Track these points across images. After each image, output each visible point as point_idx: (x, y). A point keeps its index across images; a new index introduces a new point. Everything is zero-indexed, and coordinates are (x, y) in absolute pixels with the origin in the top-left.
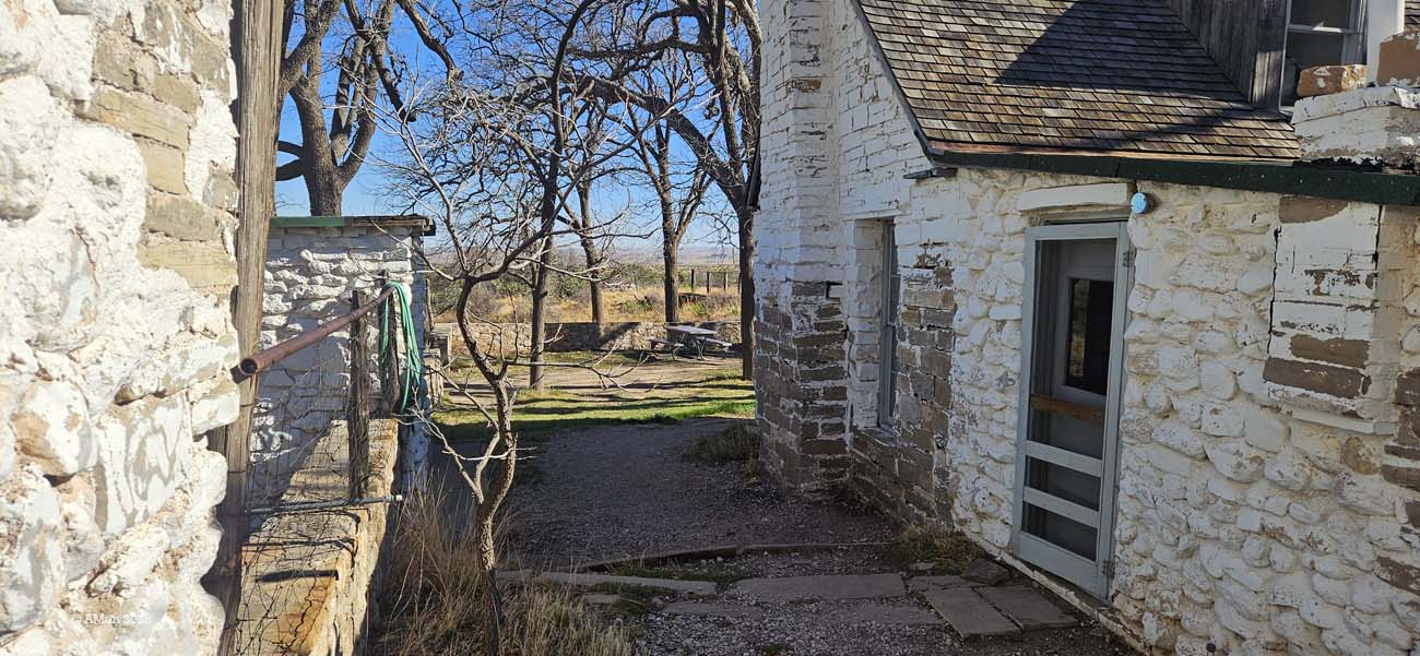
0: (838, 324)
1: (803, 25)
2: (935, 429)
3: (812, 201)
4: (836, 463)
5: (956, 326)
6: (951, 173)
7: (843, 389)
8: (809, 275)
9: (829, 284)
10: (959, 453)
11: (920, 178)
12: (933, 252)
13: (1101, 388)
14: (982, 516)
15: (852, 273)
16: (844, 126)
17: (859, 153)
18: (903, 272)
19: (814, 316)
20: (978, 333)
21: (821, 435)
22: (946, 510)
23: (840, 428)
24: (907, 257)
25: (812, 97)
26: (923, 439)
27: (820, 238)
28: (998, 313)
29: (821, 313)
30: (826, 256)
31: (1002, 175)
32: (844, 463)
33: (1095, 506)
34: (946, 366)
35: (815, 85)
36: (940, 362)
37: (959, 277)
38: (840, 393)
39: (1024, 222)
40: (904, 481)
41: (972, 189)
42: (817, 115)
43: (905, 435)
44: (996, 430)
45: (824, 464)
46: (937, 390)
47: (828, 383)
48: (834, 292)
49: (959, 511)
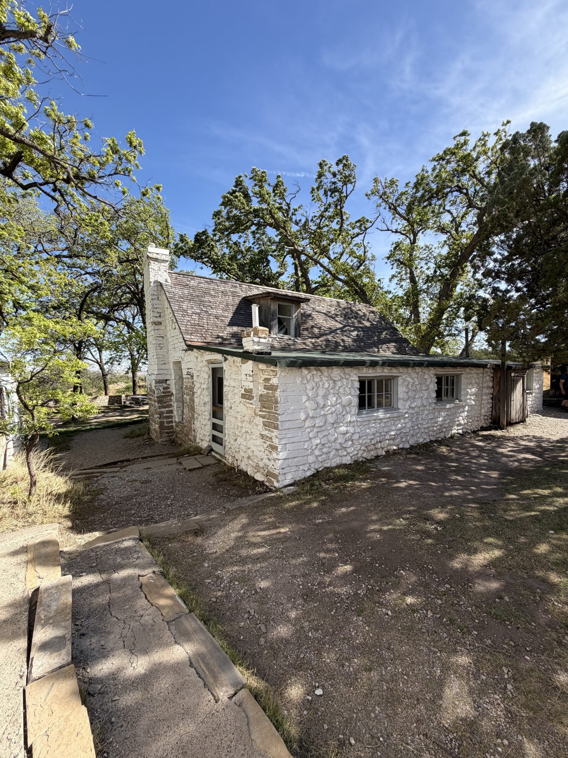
0: (170, 392)
1: (155, 306)
2: (192, 418)
3: (160, 356)
4: (171, 432)
5: (195, 390)
6: (192, 350)
7: (172, 411)
8: (160, 378)
9: (166, 380)
10: (197, 425)
11: (186, 351)
12: (190, 371)
13: (222, 404)
14: (202, 440)
15: (173, 377)
16: (169, 336)
17: (172, 343)
18: (184, 376)
19: (162, 390)
20: (199, 392)
21: (166, 425)
22: (195, 440)
23: (172, 422)
24: (185, 372)
25: (160, 327)
26: (190, 422)
27: (163, 367)
28: (202, 387)
29: (164, 388)
30: (165, 372)
31: (202, 351)
32: (173, 432)
33: (222, 432)
34: (194, 401)
35: (160, 323)
36: (192, 400)
37: (195, 378)
38: (171, 412)
39: (206, 363)
40: (186, 435)
41: (196, 355)
42: (161, 332)
43: (186, 422)
44: (204, 417)
45: (167, 433)
46: (192, 409)
47: (167, 409)
48: (168, 382)
49: (198, 440)
